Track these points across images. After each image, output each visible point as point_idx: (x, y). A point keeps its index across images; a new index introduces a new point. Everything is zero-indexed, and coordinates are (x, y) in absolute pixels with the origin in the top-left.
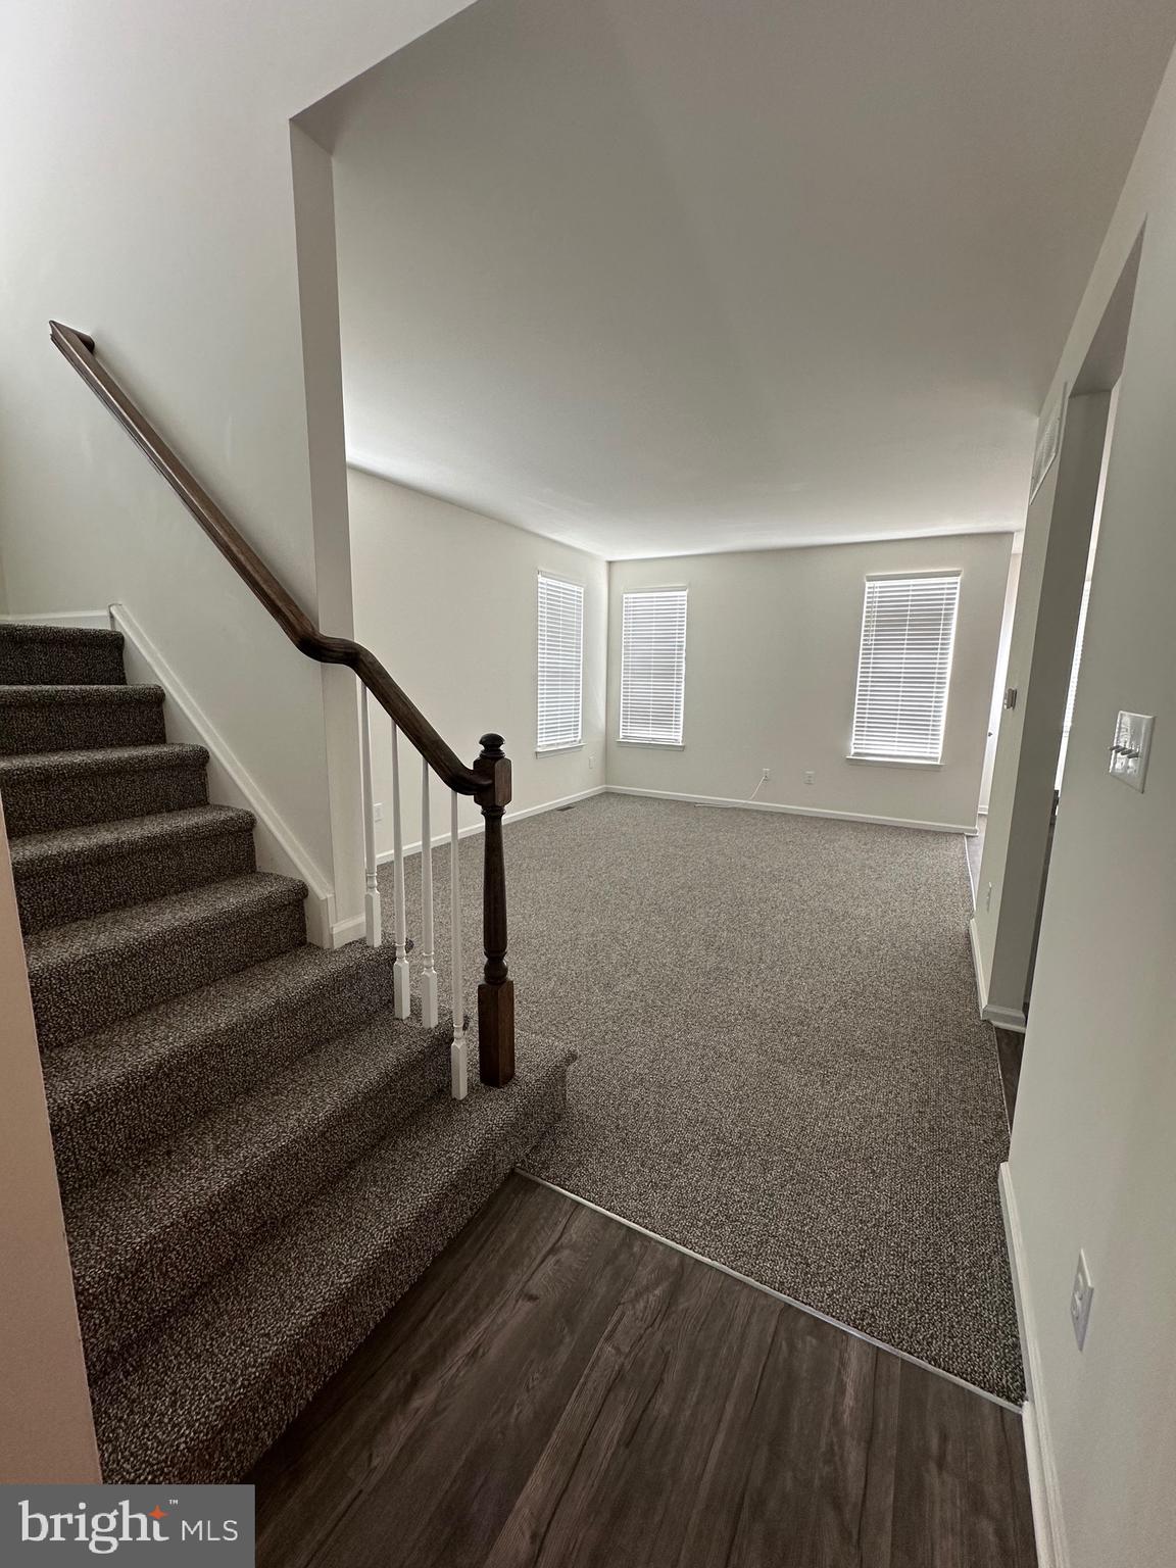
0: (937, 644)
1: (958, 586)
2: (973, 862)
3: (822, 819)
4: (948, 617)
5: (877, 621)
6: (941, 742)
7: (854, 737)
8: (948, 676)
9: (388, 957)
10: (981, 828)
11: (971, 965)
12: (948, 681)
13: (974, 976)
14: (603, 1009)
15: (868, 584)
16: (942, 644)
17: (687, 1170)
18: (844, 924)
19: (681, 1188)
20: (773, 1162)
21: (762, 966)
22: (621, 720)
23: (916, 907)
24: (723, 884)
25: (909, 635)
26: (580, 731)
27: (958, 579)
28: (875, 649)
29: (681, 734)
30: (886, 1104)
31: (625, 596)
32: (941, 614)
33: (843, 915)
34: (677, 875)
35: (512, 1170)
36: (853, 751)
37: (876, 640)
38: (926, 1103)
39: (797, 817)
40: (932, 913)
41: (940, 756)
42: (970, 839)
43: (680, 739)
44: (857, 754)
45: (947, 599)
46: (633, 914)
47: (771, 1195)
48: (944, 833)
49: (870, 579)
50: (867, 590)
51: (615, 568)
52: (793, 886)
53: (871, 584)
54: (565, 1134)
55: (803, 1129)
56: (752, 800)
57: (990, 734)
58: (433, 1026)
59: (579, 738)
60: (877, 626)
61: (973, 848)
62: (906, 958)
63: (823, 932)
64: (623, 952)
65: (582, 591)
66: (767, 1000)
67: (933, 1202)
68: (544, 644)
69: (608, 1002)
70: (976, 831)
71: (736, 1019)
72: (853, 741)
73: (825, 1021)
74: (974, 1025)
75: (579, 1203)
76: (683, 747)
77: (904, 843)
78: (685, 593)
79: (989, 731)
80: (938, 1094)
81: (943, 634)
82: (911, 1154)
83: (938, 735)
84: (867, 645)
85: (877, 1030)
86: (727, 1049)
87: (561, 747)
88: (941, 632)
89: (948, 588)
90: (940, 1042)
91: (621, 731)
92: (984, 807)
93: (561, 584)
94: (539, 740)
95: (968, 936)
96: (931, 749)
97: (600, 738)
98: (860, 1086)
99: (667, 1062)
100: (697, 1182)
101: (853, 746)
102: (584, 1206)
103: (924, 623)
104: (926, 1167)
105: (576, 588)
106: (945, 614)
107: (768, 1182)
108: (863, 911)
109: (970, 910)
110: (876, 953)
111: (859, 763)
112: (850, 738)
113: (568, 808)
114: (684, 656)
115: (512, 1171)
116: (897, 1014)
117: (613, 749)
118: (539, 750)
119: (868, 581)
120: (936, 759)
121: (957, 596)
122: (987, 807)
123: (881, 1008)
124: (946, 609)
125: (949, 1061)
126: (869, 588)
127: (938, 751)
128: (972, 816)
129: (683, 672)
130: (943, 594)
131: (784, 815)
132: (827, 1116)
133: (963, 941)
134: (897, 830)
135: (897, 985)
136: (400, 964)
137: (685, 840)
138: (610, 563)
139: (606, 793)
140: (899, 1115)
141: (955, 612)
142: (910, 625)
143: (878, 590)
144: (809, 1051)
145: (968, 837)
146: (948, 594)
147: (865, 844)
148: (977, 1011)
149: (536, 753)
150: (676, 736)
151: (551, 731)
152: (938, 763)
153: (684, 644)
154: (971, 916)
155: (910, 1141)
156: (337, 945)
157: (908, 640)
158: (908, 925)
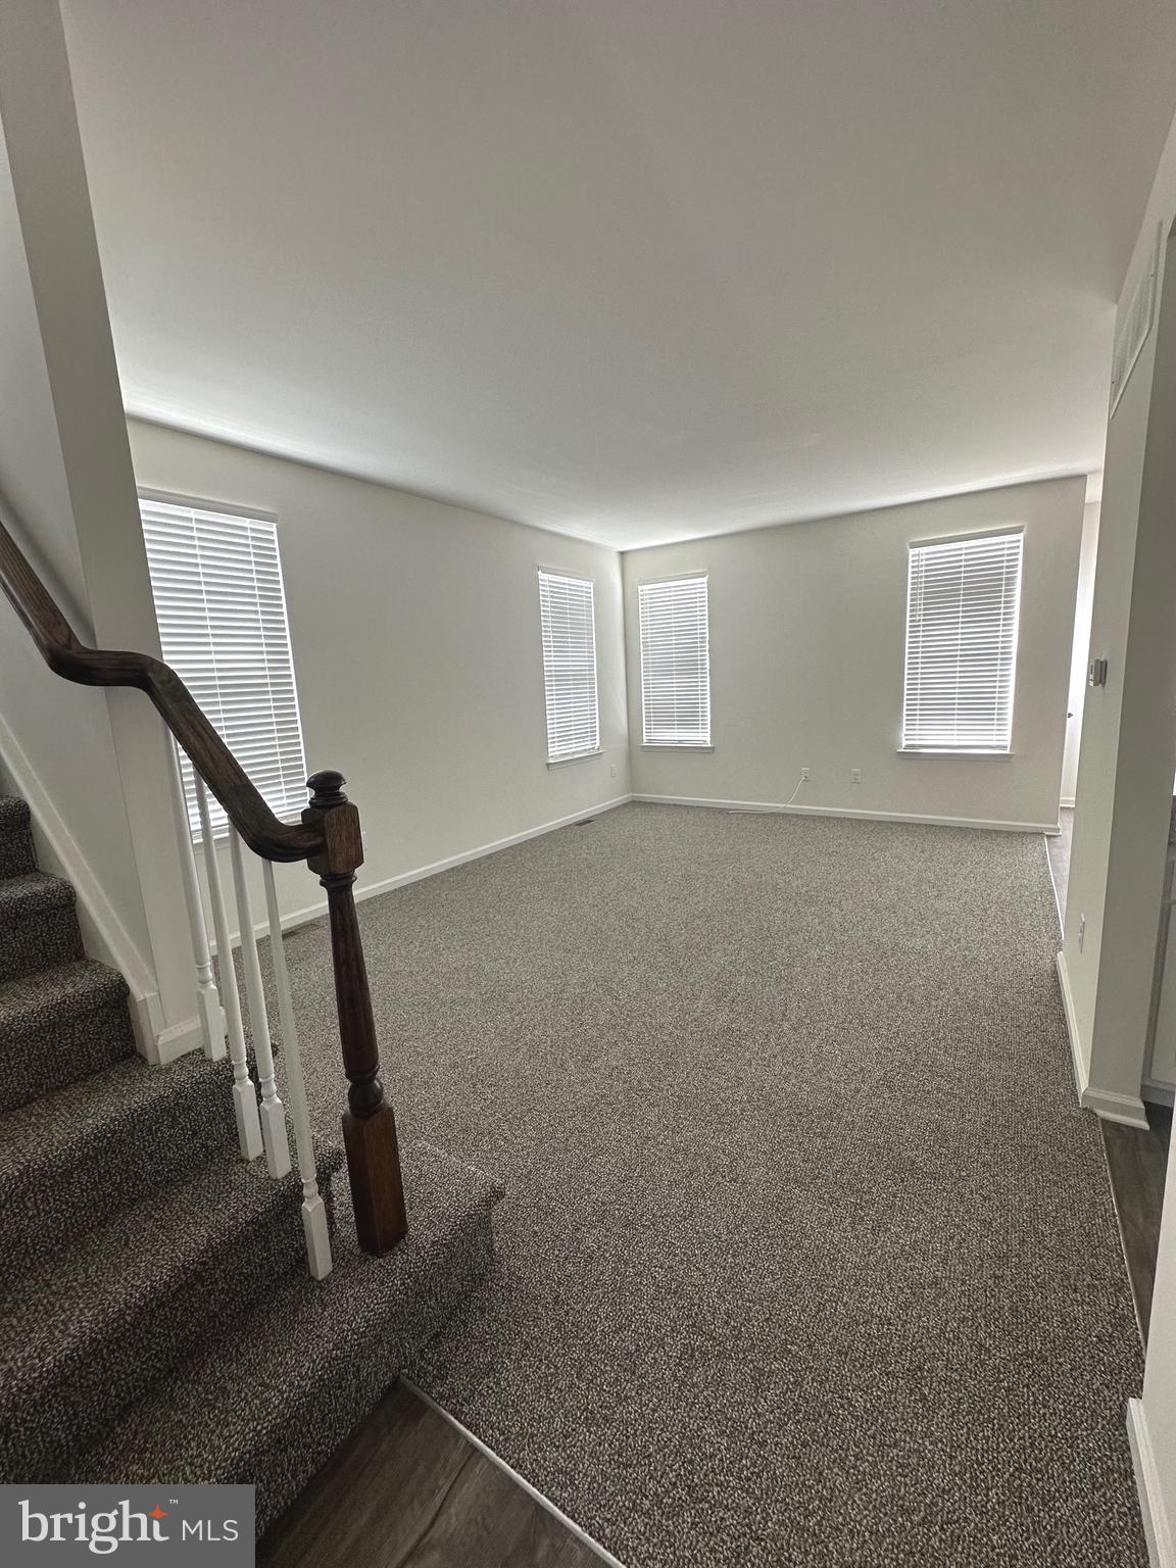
0: (999, 614)
1: (1021, 544)
2: (1056, 869)
3: (872, 822)
4: (1010, 581)
5: (925, 593)
6: (1009, 728)
7: (905, 727)
8: (1014, 650)
9: (224, 1076)
10: (1066, 827)
11: (1062, 1019)
12: (1014, 656)
13: (1066, 1035)
14: (575, 1094)
15: (911, 552)
16: (1005, 614)
17: (641, 1386)
18: (892, 961)
19: (627, 1423)
20: (771, 1372)
21: (786, 1025)
22: (644, 723)
23: (986, 935)
24: (748, 910)
25: (964, 606)
26: (598, 737)
27: (1021, 536)
28: (924, 626)
29: (709, 734)
30: (945, 1261)
31: (640, 588)
32: (1001, 579)
33: (892, 949)
34: (696, 900)
35: (396, 1380)
36: (904, 743)
37: (924, 615)
38: (1003, 1258)
39: (841, 821)
40: (1006, 943)
41: (1009, 743)
42: (1053, 840)
43: (708, 739)
44: (908, 747)
45: (1008, 561)
46: (636, 954)
47: (762, 1444)
48: (1019, 833)
49: (914, 546)
50: (911, 559)
51: (629, 559)
52: (832, 910)
53: (917, 551)
54: (482, 1310)
55: (821, 1307)
56: (792, 803)
57: (1070, 715)
58: (279, 1177)
59: (598, 745)
60: (925, 599)
61: (1056, 851)
62: (974, 1009)
63: (866, 973)
64: (615, 1009)
65: (592, 585)
66: (786, 1078)
67: (1019, 1469)
68: (550, 646)
69: (583, 1083)
70: (1058, 830)
71: (743, 1110)
72: (905, 732)
73: (863, 1111)
74: (1070, 1117)
75: (475, 1449)
76: (712, 749)
77: (970, 848)
78: (705, 580)
79: (1069, 711)
80: (1022, 1242)
81: (1006, 597)
82: (983, 1363)
83: (1005, 719)
84: (914, 621)
85: (933, 1126)
86: (726, 1161)
87: (576, 756)
88: (1003, 599)
89: (1010, 547)
90: (1023, 1147)
91: (644, 734)
92: (1068, 798)
93: (566, 580)
94: (550, 750)
95: (1055, 975)
96: (997, 736)
97: (623, 744)
98: (907, 1227)
99: (642, 1182)
100: (654, 1411)
101: (904, 738)
102: (483, 1455)
103: (983, 589)
104: (1009, 1389)
105: (583, 583)
106: (1007, 579)
107: (759, 1415)
108: (919, 943)
109: (1056, 936)
110: (933, 1003)
111: (913, 757)
112: (901, 729)
113: (588, 821)
114: (707, 648)
115: (396, 1383)
116: (961, 1100)
117: (638, 756)
118: (551, 761)
119: (912, 548)
120: (1005, 747)
121: (1020, 557)
122: (1074, 799)
123: (939, 1090)
124: (1008, 573)
125: (1037, 1180)
126: (913, 556)
127: (1007, 738)
128: (1054, 811)
129: (708, 666)
130: (1003, 555)
131: (827, 819)
132: (857, 1283)
133: (1049, 982)
134: (963, 832)
135: (962, 1052)
136: (240, 1089)
137: (710, 855)
138: (622, 554)
139: (634, 802)
140: (963, 1283)
141: (1019, 575)
142: (964, 595)
143: (925, 557)
144: (837, 1163)
145: (1048, 836)
146: (1008, 555)
147: (922, 852)
148: (1074, 1094)
149: (548, 764)
150: (702, 736)
151: (564, 739)
152: (1008, 752)
153: (707, 635)
154: (1058, 946)
155: (982, 1334)
156: (164, 1060)
157: (963, 612)
158: (975, 961)
